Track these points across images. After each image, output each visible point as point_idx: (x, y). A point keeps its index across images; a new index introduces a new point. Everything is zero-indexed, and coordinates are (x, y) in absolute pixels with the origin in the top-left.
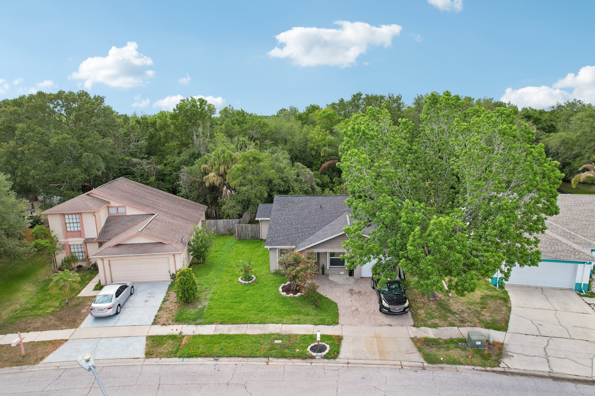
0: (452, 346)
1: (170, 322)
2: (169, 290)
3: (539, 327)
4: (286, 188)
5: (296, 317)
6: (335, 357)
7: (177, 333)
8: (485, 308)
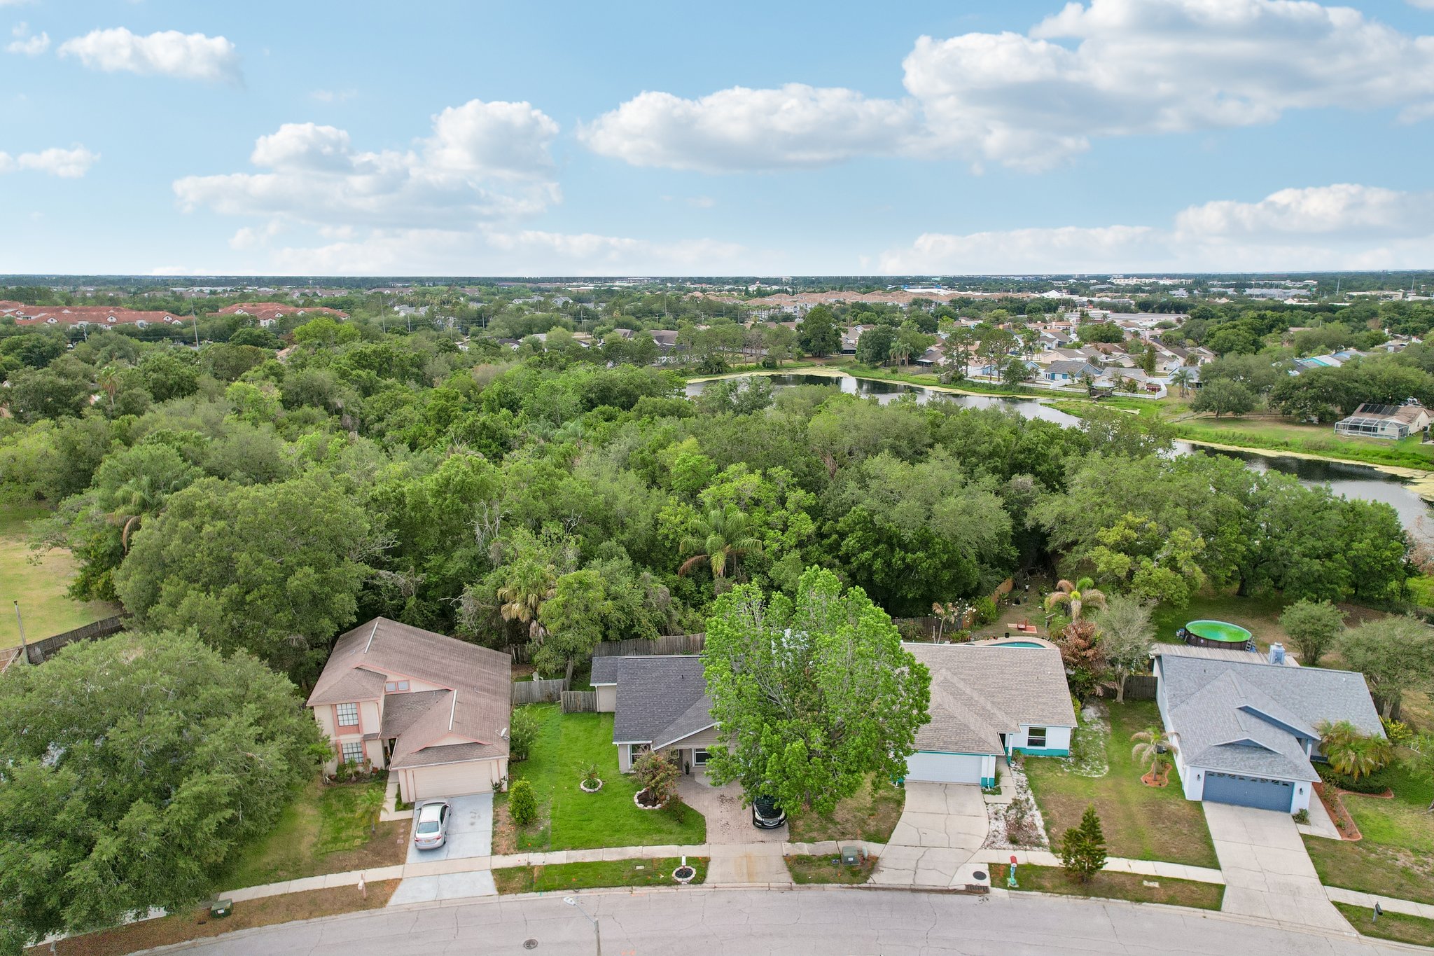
0: (825, 863)
1: (512, 850)
2: (495, 807)
3: (923, 836)
4: (628, 622)
5: (657, 837)
6: (701, 882)
7: (523, 863)
8: (873, 815)
